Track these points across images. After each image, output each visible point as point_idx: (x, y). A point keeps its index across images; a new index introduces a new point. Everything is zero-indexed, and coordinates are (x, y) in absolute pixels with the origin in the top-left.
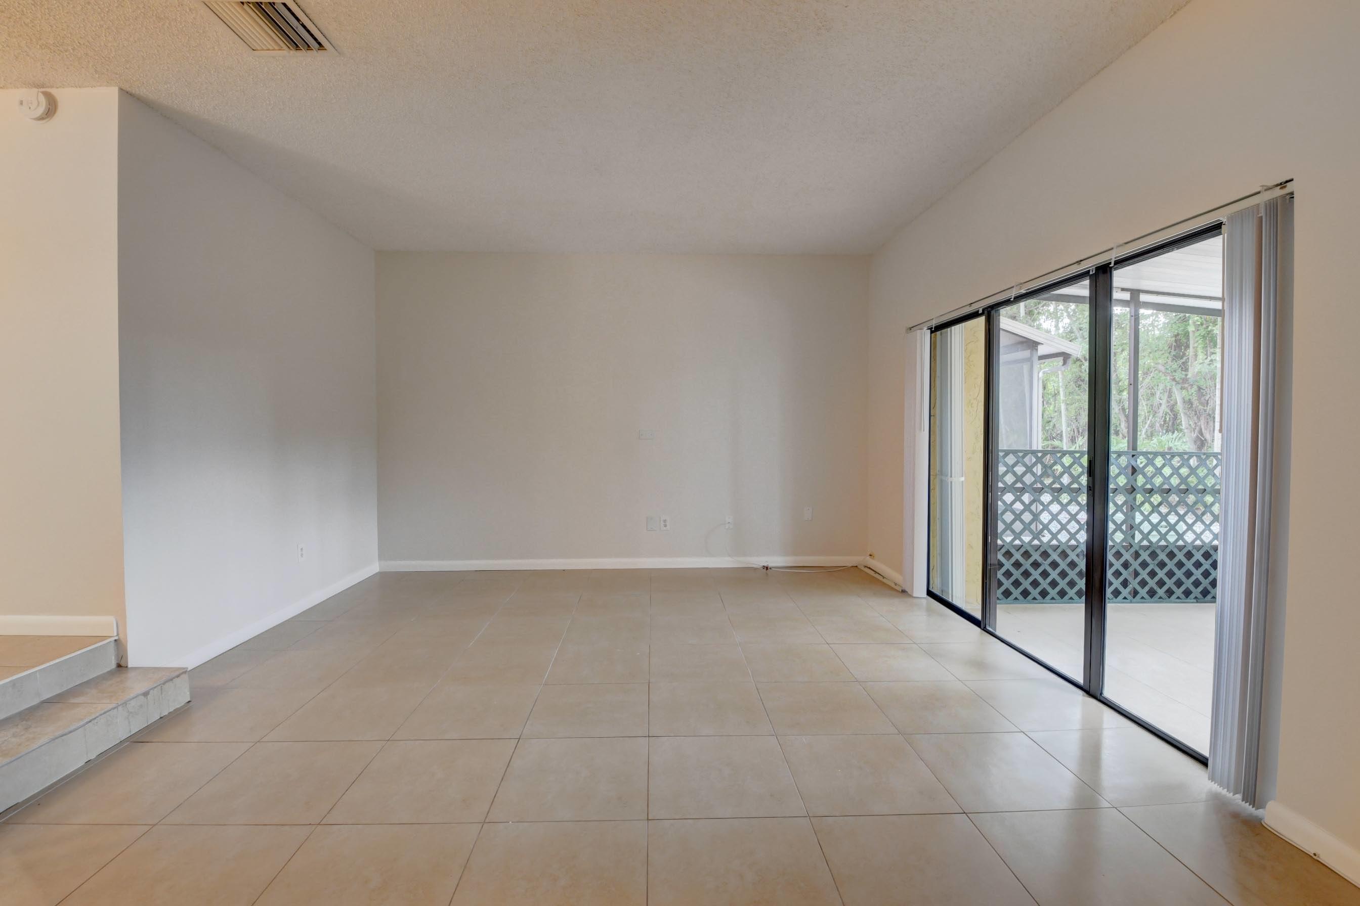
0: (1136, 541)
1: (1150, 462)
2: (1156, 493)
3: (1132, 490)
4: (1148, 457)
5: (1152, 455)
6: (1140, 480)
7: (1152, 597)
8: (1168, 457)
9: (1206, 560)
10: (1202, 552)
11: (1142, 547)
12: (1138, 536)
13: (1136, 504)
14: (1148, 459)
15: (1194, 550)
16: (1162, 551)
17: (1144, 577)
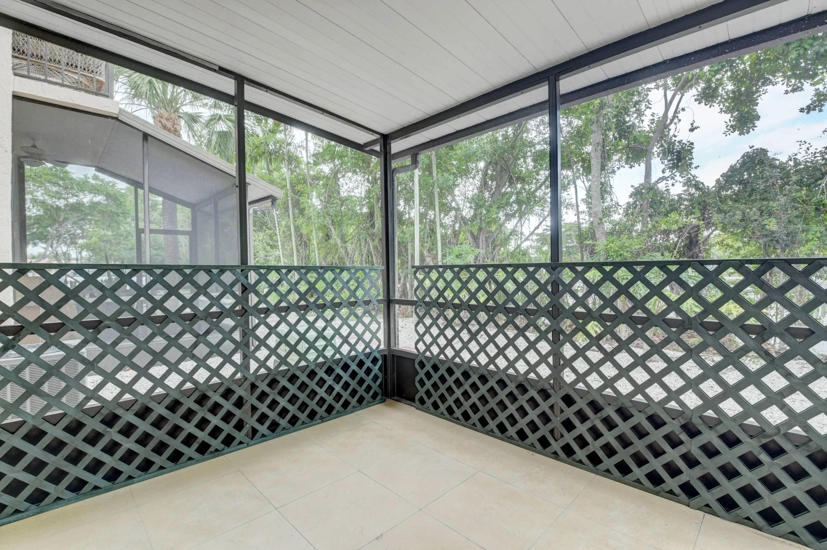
0: (252, 371)
1: (263, 278)
2: (272, 312)
3: (244, 312)
4: (261, 273)
5: (265, 270)
6: (253, 299)
7: (273, 431)
8: (284, 271)
9: (329, 376)
10: (325, 368)
11: (257, 377)
12: (253, 365)
13: (249, 328)
14: (260, 274)
15: (318, 368)
16: (283, 377)
17: (263, 410)
